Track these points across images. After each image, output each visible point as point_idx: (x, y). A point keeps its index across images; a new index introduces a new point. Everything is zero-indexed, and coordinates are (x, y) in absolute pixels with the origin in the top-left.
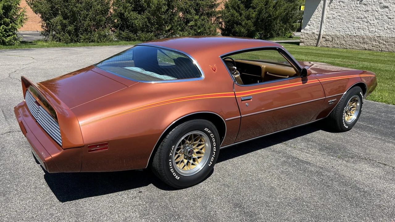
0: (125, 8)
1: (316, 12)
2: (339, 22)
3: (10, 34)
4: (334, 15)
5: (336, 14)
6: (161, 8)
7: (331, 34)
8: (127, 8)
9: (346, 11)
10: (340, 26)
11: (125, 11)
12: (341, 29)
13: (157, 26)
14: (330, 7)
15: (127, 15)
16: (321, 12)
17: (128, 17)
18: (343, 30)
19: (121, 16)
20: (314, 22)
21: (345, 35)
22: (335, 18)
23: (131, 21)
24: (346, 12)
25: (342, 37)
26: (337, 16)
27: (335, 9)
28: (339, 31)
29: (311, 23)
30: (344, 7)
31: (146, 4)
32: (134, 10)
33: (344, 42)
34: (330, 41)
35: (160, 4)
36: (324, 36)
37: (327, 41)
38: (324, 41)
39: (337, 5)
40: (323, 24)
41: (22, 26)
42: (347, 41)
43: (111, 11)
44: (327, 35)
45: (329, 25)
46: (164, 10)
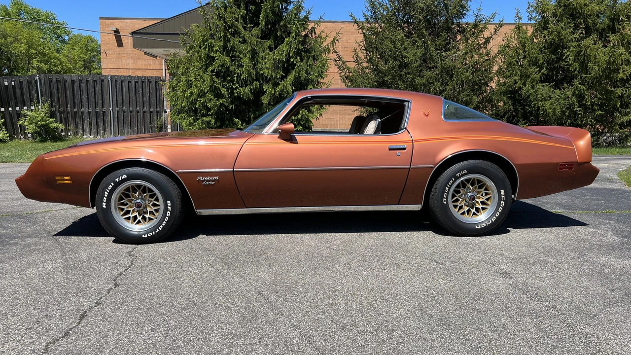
0: (525, 76)
3: (299, 129)
6: (617, 71)
8: (529, 77)
11: (524, 84)
13: (600, 112)
15: (528, 92)
17: (529, 96)
19: (513, 94)
31: (576, 65)
32: (546, 79)
35: (614, 61)
41: (321, 115)
43: (493, 85)
46: (624, 74)
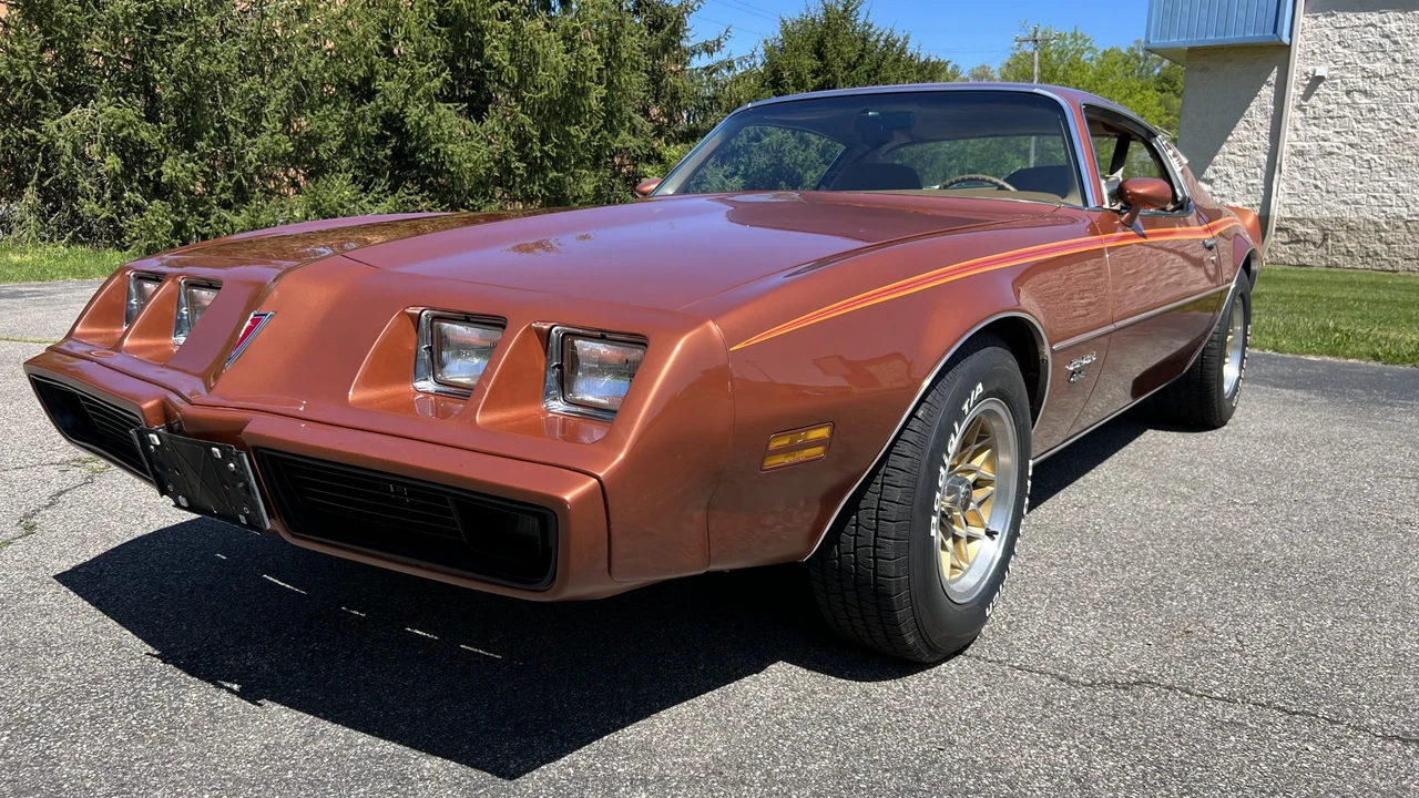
1: (1240, 131)
2: (1352, 167)
4: (1326, 144)
5: (1336, 141)
7: (1316, 217)
9: (1384, 127)
10: (1359, 186)
12: (1364, 195)
14: (1304, 111)
16: (1265, 131)
17: (424, 129)
18: (1372, 200)
20: (1232, 171)
21: (1382, 221)
22: (1331, 154)
23: (438, 150)
24: (1384, 131)
25: (1372, 227)
26: (1342, 146)
27: (1331, 118)
28: (1356, 202)
29: (1215, 172)
30: (1372, 110)
32: (451, 94)
33: (1379, 247)
34: (1314, 243)
36: (1284, 223)
37: (1299, 241)
38: (1283, 243)
39: (1338, 103)
40: (1276, 176)
42: (1393, 243)
44: (1299, 220)
45: (1304, 181)
